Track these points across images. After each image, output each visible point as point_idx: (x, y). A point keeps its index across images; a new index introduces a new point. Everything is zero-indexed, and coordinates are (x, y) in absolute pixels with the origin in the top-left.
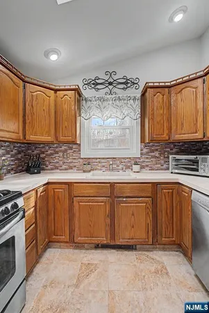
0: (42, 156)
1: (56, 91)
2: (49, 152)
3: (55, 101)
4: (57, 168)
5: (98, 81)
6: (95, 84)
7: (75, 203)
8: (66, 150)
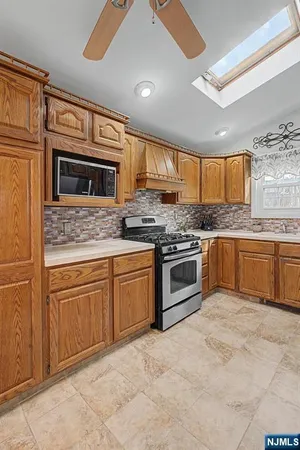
0: (215, 216)
1: (226, 158)
2: (221, 212)
3: (226, 167)
4: (227, 227)
5: (270, 138)
6: (267, 141)
7: (240, 257)
8: (236, 211)
